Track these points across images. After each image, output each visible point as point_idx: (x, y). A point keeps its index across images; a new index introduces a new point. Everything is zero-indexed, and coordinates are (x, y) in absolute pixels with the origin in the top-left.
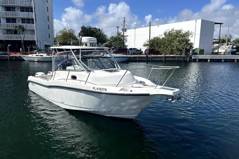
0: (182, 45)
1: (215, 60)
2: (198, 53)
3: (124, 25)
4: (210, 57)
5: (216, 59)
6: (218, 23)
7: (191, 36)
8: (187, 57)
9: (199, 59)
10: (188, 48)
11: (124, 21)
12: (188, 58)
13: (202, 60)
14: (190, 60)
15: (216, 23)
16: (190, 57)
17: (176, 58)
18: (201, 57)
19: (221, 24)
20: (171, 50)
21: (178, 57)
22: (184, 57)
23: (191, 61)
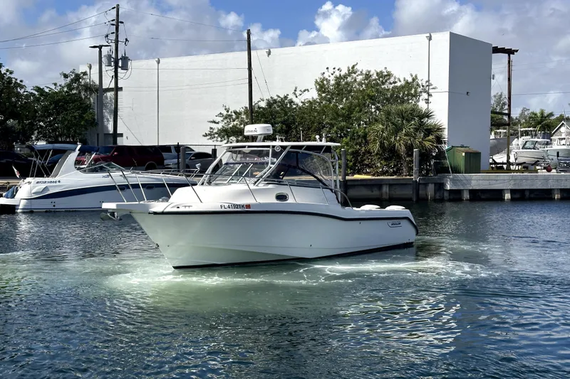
0: (405, 135)
1: (527, 194)
2: (462, 168)
3: (117, 42)
4: (512, 182)
5: (531, 191)
6: (503, 51)
7: (425, 96)
8: (426, 185)
9: (472, 192)
10: (427, 144)
11: (117, 23)
12: (431, 188)
13: (483, 197)
14: (438, 197)
15: (496, 50)
16: (435, 184)
17: (385, 189)
18: (478, 181)
19: (510, 52)
20: (353, 153)
21: (392, 184)
22: (417, 185)
23: (442, 200)
